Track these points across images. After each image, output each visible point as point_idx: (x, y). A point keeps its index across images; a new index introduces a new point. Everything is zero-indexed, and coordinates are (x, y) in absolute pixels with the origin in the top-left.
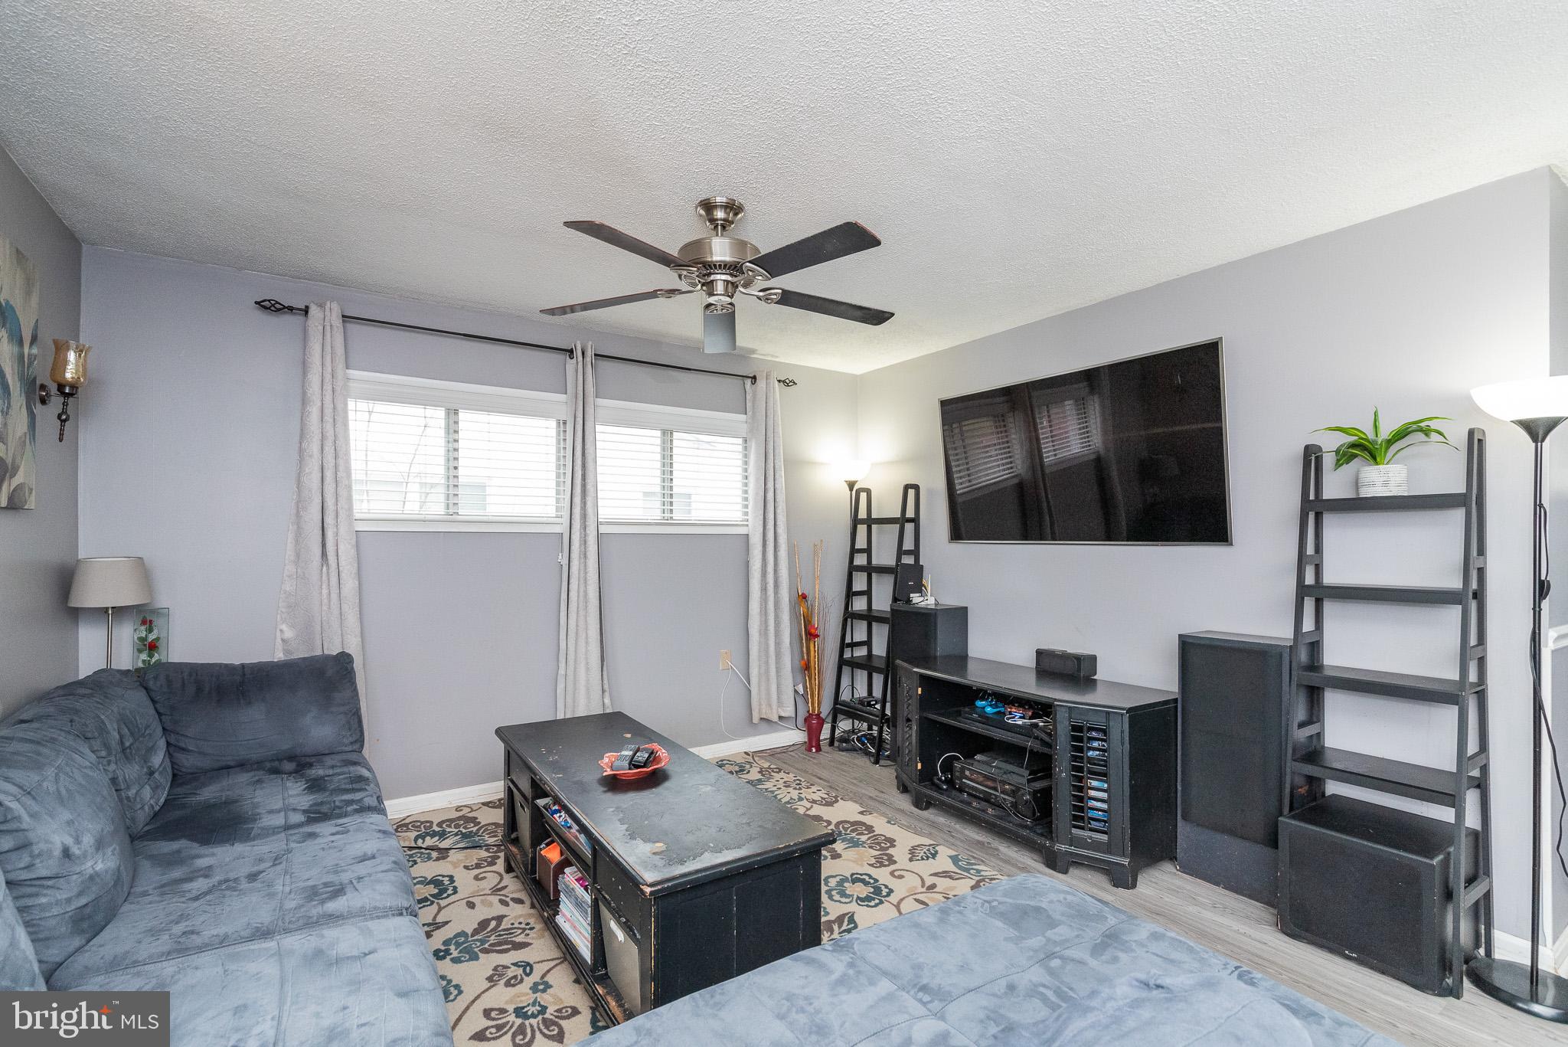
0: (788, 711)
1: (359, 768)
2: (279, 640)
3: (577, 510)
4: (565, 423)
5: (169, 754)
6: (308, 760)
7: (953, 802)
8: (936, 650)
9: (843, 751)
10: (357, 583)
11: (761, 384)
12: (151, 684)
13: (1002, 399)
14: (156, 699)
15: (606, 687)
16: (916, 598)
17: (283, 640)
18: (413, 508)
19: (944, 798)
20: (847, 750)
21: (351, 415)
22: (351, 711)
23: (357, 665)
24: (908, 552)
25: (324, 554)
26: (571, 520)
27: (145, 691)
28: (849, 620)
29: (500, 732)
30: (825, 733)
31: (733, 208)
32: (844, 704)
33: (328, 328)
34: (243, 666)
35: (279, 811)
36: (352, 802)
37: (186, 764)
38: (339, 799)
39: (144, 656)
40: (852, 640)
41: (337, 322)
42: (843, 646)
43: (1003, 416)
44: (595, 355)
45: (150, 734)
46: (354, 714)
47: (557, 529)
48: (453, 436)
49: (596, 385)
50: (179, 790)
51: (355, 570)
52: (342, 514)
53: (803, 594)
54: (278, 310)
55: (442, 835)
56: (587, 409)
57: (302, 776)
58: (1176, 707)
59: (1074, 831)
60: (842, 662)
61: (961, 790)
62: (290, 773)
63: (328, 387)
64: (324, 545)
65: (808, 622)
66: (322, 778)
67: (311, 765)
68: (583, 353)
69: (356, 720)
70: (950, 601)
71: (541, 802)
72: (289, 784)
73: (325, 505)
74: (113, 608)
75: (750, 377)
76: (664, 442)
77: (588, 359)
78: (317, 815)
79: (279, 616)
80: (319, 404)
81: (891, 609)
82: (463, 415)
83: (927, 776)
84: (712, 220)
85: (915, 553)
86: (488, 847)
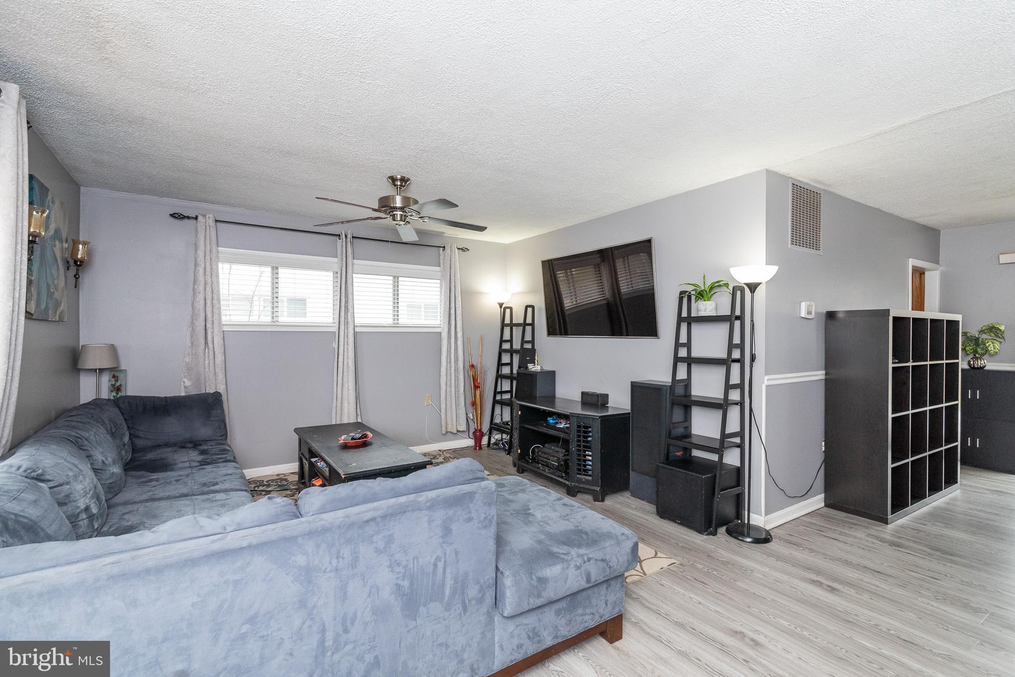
0: (463, 427)
1: (224, 446)
2: (183, 387)
3: (342, 319)
4: (337, 273)
5: (130, 439)
6: (199, 443)
7: (533, 468)
8: (536, 394)
9: (494, 449)
10: (224, 357)
11: (448, 250)
12: (121, 405)
13: (599, 255)
14: (124, 412)
15: (359, 413)
16: (530, 366)
17: (185, 387)
18: (254, 319)
19: (530, 467)
20: (496, 449)
21: (220, 271)
22: (220, 420)
23: (224, 398)
24: (528, 342)
25: (206, 343)
26: (339, 324)
27: (118, 409)
28: (499, 380)
29: (296, 430)
30: (485, 441)
31: (404, 180)
32: (496, 424)
33: (208, 227)
34: (166, 397)
35: (187, 462)
36: (221, 458)
37: (138, 443)
38: (215, 457)
39: (114, 394)
40: (501, 390)
41: (211, 222)
42: (496, 393)
43: (599, 265)
44: (352, 237)
45: (122, 428)
46: (222, 422)
47: (333, 330)
48: (276, 280)
49: (353, 253)
50: (136, 455)
51: (222, 351)
52: (216, 322)
53: (472, 364)
54: (182, 218)
55: (269, 486)
56: (348, 266)
57: (197, 449)
58: (630, 416)
59: (578, 476)
60: (495, 402)
61: (538, 463)
62: (191, 448)
63: (208, 257)
64: (206, 338)
65: (475, 380)
66: (207, 450)
67: (200, 445)
68: (346, 237)
69: (223, 425)
70: (548, 368)
71: (313, 460)
72: (190, 452)
73: (207, 317)
74: (99, 369)
75: (442, 247)
76: (394, 282)
77: (349, 240)
78: (204, 463)
79: (182, 374)
80: (203, 266)
81: (517, 372)
82: (281, 270)
83: (523, 457)
84: (395, 185)
85: (532, 342)
86: (291, 490)
